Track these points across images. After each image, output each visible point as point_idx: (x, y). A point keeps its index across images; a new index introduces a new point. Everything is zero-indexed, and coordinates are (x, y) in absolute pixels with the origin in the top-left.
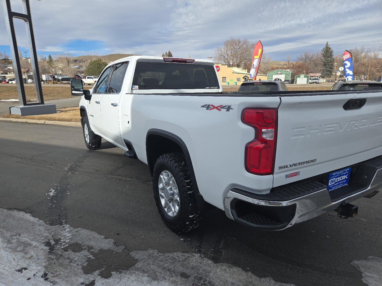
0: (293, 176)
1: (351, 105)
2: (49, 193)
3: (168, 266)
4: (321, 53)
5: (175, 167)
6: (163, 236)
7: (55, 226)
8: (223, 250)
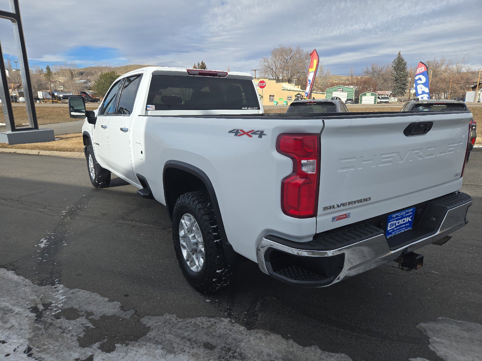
0: (342, 219)
1: (413, 130)
2: (39, 244)
3: (189, 335)
4: (391, 66)
5: (199, 209)
6: (184, 297)
7: (45, 287)
8: (260, 313)
